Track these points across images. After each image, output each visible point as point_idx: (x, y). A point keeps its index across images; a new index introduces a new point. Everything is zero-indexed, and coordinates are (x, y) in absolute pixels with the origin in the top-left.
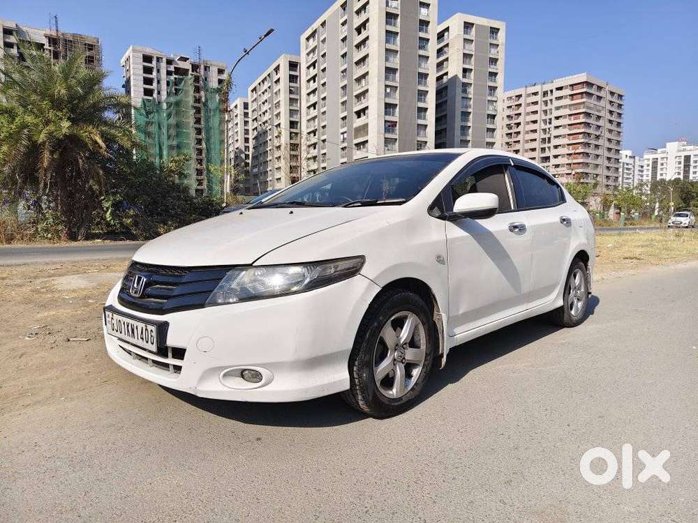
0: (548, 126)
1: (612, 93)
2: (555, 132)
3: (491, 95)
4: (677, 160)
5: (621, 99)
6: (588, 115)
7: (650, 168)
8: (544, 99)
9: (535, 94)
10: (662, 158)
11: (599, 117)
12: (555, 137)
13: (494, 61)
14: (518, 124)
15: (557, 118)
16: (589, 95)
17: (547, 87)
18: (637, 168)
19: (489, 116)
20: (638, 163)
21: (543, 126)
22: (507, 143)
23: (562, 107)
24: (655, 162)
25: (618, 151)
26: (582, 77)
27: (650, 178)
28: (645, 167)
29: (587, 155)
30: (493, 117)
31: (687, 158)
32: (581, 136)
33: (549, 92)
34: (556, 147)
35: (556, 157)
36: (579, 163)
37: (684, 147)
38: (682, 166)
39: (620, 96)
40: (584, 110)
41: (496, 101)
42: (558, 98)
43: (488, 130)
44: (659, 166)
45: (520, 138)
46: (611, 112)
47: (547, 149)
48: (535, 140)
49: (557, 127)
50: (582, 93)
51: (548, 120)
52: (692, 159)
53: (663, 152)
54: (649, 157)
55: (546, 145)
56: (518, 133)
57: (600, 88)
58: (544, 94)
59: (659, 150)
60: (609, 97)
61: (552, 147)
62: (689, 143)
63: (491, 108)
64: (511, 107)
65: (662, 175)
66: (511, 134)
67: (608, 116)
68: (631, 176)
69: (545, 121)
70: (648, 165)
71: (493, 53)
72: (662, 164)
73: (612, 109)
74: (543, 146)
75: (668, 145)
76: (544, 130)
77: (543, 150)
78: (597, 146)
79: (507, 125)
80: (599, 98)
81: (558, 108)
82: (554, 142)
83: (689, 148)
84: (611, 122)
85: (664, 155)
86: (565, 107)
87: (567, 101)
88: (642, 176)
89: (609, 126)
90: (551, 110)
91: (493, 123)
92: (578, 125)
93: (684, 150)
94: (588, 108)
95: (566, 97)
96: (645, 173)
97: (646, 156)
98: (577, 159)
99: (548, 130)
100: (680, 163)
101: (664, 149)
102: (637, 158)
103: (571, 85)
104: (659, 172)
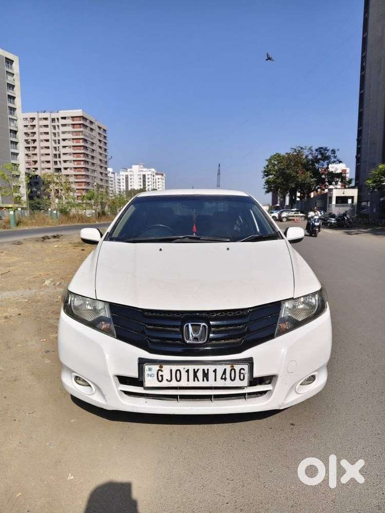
0: (57, 145)
1: (100, 128)
2: (63, 151)
3: (11, 114)
4: (139, 177)
5: (105, 132)
6: (85, 141)
7: (124, 181)
8: (53, 124)
9: (46, 119)
10: (131, 175)
11: (93, 143)
12: (64, 154)
13: (11, 87)
14: (34, 141)
15: (64, 140)
16: (86, 126)
17: (54, 115)
18: (117, 181)
19: (11, 131)
20: (117, 177)
21: (54, 145)
22: (27, 155)
23: (67, 133)
24: (127, 177)
25: (106, 168)
26: (78, 112)
27: (125, 188)
28: (121, 180)
29: (87, 169)
30: (15, 132)
31: (144, 176)
32: (82, 155)
33: (56, 120)
34: (65, 161)
35: (66, 169)
36: (82, 175)
37: (141, 169)
38: (142, 180)
39: (105, 130)
40: (82, 137)
41: (16, 120)
42: (64, 125)
43: (12, 142)
44: (129, 181)
45: (37, 151)
46: (100, 141)
47: (58, 162)
48: (49, 154)
49: (64, 147)
50: (80, 124)
51: (57, 141)
52: (147, 177)
53: (131, 171)
54: (123, 173)
55: (58, 160)
56: (35, 148)
57: (91, 123)
58: (52, 120)
59: (129, 170)
60: (98, 130)
61: (62, 162)
62: (145, 167)
63: (12, 124)
64: (26, 126)
65: (131, 186)
66: (29, 147)
67: (98, 143)
68: (113, 186)
69: (55, 141)
70: (123, 179)
71: (10, 79)
72: (131, 179)
73: (101, 139)
74: (56, 160)
75: (133, 166)
76: (55, 148)
77: (56, 163)
78: (93, 164)
79: (26, 140)
80: (92, 130)
81: (64, 133)
82: (63, 158)
83: (145, 170)
84: (100, 147)
85: (131, 173)
86: (69, 132)
87: (70, 129)
88: (120, 186)
89: (99, 150)
90: (58, 133)
91: (16, 137)
92: (80, 147)
93: (142, 171)
94: (85, 135)
95: (69, 125)
96: (122, 184)
97: (121, 173)
98: (81, 171)
99: (57, 148)
100: (140, 179)
101: (131, 170)
102: (116, 174)
103: (72, 117)
104: (129, 184)
